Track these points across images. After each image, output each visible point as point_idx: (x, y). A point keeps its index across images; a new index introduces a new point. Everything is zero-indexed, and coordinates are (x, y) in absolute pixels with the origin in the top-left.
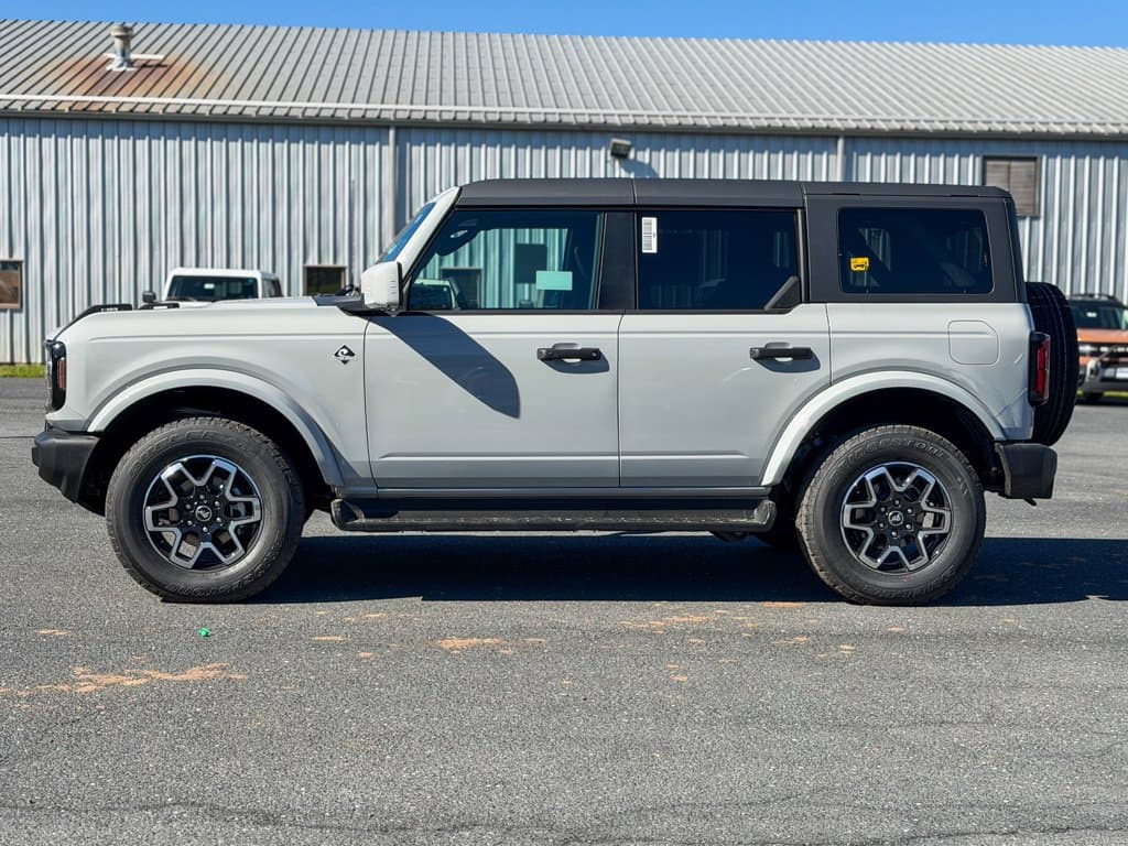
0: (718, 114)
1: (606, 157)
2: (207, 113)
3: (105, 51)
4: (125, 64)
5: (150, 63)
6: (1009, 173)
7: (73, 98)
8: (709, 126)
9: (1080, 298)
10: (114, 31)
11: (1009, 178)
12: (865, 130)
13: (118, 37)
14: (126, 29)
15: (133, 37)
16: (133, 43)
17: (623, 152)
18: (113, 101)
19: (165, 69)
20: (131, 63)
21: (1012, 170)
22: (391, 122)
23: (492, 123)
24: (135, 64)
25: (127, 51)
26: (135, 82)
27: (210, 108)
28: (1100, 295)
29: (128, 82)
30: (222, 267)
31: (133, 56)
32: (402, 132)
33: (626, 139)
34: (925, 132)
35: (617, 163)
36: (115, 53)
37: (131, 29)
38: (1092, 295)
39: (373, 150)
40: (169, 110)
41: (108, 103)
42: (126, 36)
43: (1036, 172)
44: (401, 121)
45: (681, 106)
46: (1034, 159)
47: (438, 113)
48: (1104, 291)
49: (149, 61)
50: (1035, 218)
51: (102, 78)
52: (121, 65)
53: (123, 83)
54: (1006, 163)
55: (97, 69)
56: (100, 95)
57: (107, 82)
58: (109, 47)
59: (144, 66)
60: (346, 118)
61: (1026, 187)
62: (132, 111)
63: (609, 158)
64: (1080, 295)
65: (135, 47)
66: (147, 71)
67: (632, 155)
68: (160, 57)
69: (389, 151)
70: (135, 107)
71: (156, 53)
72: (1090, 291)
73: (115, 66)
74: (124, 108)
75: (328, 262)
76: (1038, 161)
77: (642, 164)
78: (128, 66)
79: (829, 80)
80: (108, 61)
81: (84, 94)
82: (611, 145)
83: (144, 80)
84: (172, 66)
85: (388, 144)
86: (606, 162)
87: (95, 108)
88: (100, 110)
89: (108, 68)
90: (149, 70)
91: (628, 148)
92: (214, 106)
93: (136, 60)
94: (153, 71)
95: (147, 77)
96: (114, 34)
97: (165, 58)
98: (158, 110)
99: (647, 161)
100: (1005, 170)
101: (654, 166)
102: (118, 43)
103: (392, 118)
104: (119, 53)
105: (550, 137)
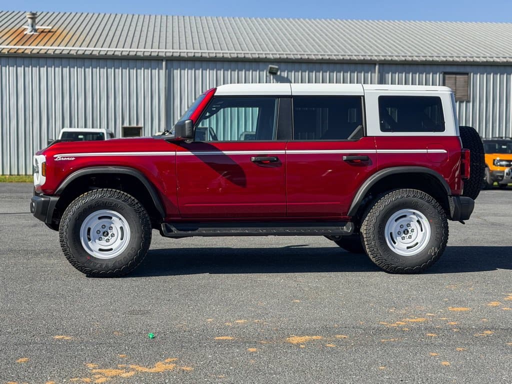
0: (319, 53)
1: (266, 74)
2: (75, 54)
3: (23, 25)
4: (33, 31)
5: (45, 30)
6: (456, 80)
7: (9, 47)
8: (315, 59)
9: (496, 139)
10: (28, 15)
11: (456, 83)
12: (388, 61)
13: (29, 18)
14: (34, 14)
15: (36, 18)
16: (37, 20)
17: (274, 71)
18: (29, 48)
19: (53, 33)
20: (36, 31)
21: (457, 79)
22: (164, 57)
23: (212, 58)
24: (38, 31)
25: (34, 24)
26: (39, 39)
27: (76, 51)
28: (506, 137)
29: (35, 40)
30: (82, 128)
31: (37, 27)
32: (169, 62)
33: (276, 65)
34: (416, 61)
35: (272, 77)
36: (28, 25)
37: (36, 14)
38: (502, 138)
39: (156, 72)
40: (56, 52)
41: (26, 49)
42: (34, 17)
43: (468, 80)
44: (168, 57)
45: (301, 50)
46: (467, 74)
47: (186, 54)
48: (507, 136)
49: (45, 29)
50: (468, 102)
51: (23, 37)
52: (31, 31)
53: (33, 40)
54: (454, 76)
55: (20, 33)
56: (22, 45)
57: (25, 39)
58: (25, 23)
59: (42, 32)
60: (142, 55)
61: (464, 87)
62: (38, 53)
63: (268, 74)
64: (496, 138)
65: (38, 23)
66: (44, 34)
67: (279, 73)
68: (50, 27)
69: (163, 72)
70: (40, 51)
71: (48, 26)
72: (501, 136)
73: (28, 32)
74: (35, 52)
75: (134, 125)
76: (469, 75)
77: (284, 77)
78: (34, 32)
79: (368, 38)
80: (25, 29)
81: (15, 45)
82: (269, 68)
83: (43, 39)
84: (56, 32)
85: (162, 69)
86: (267, 76)
87: (20, 51)
88: (23, 53)
89: (25, 33)
90: (45, 34)
91: (277, 70)
92: (78, 50)
93: (38, 29)
94: (46, 35)
95: (44, 37)
96: (28, 16)
97: (52, 29)
98: (51, 52)
99: (286, 76)
100: (454, 79)
101: (289, 77)
102: (30, 21)
103: (164, 56)
104: (30, 26)
105: (240, 64)
